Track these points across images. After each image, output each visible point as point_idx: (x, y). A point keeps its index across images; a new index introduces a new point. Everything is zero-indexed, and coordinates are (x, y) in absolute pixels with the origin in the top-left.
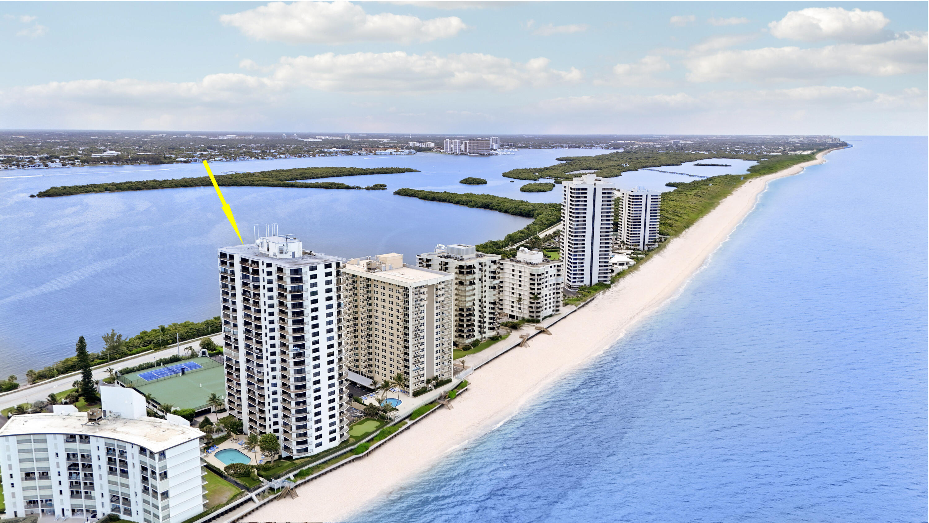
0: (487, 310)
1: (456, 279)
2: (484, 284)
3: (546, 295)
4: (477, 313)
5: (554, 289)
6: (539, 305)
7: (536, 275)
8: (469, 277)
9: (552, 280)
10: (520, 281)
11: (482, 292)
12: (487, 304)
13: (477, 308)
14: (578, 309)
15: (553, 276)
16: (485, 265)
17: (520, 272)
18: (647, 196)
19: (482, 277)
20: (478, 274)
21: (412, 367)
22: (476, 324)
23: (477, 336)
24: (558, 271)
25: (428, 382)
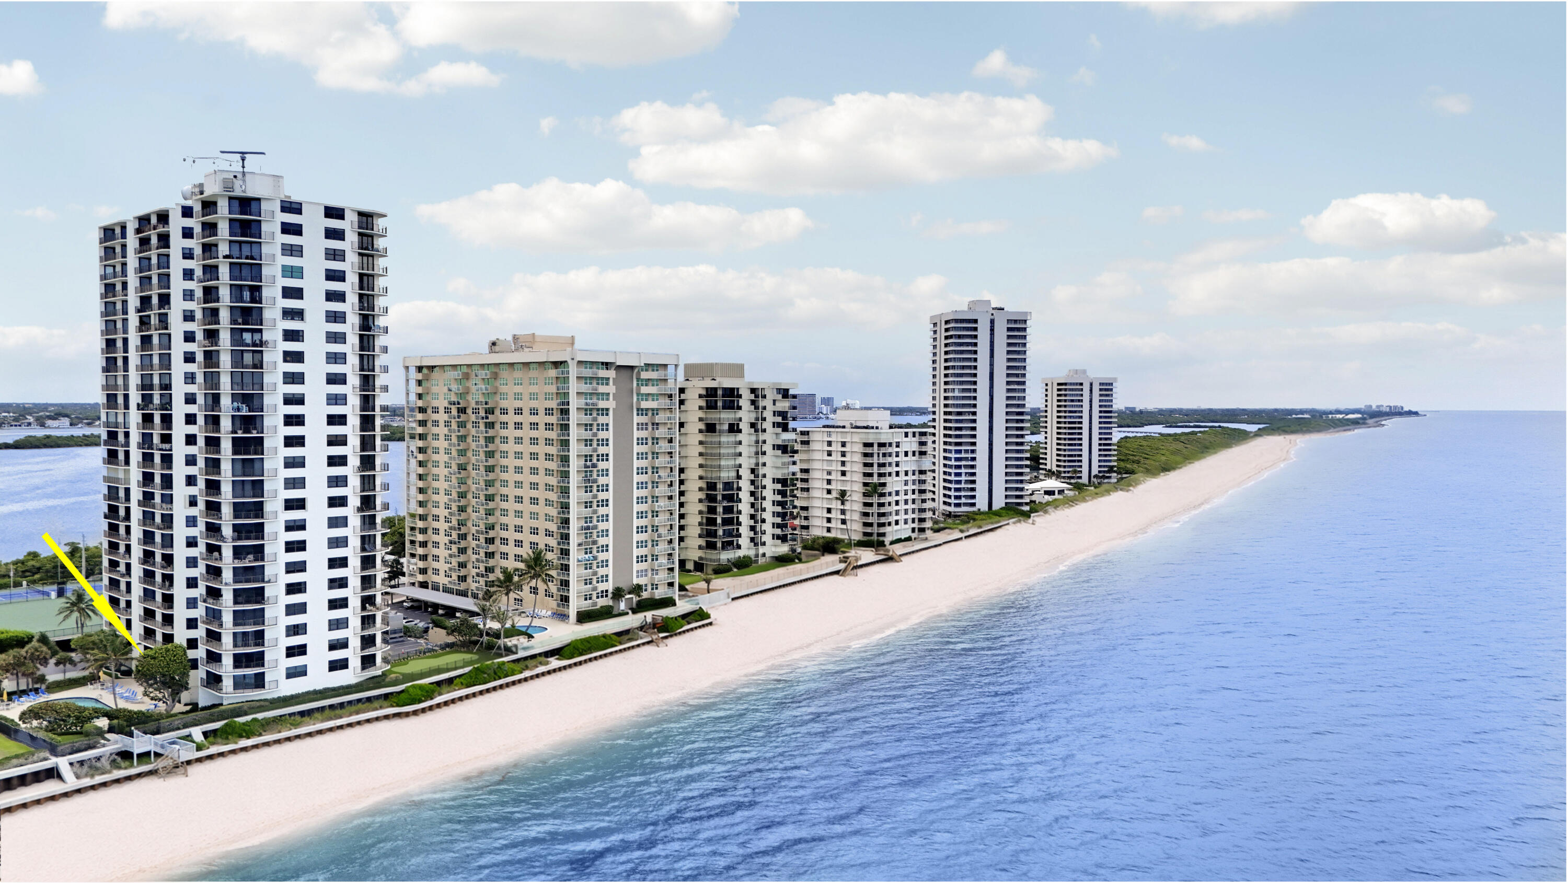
0: (769, 494)
1: (701, 419)
2: (762, 437)
3: (897, 493)
4: (745, 496)
5: (914, 482)
6: (882, 510)
7: (876, 446)
8: (727, 416)
9: (909, 464)
10: (843, 463)
11: (757, 453)
12: (767, 482)
13: (745, 485)
14: (966, 537)
15: (910, 454)
16: (764, 397)
17: (844, 444)
18: (1091, 384)
19: (757, 419)
20: (746, 414)
21: (575, 555)
22: (745, 520)
23: (745, 549)
24: (922, 444)
25: (618, 594)
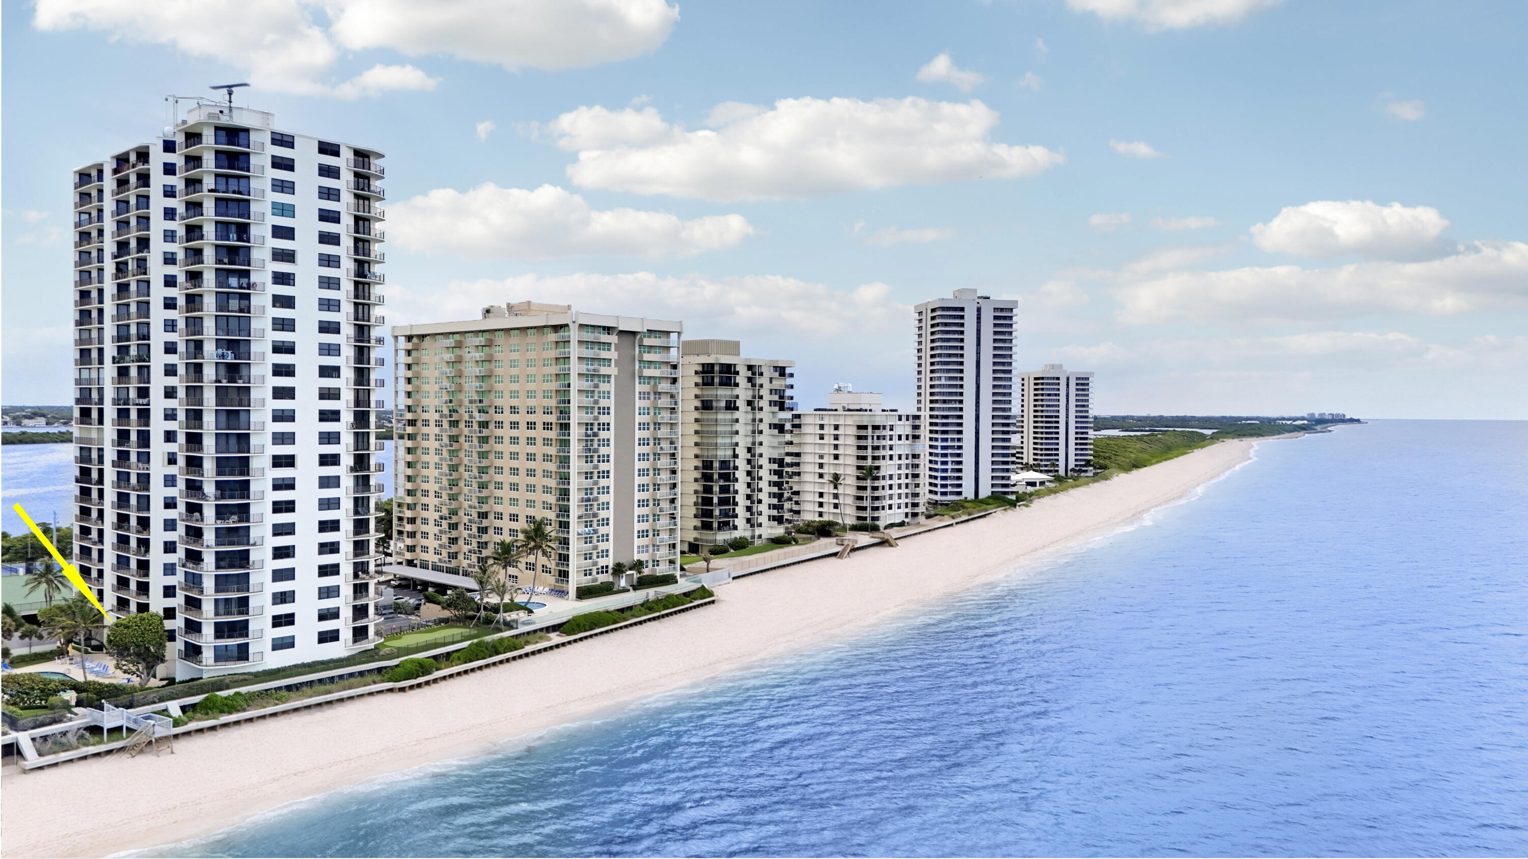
0: (764, 473)
1: (697, 396)
2: (758, 416)
3: (891, 477)
4: (741, 475)
5: (907, 466)
6: (876, 494)
7: (870, 429)
8: (724, 393)
9: (902, 447)
10: (836, 447)
11: (753, 432)
12: (764, 461)
13: (741, 463)
14: (957, 523)
15: (903, 438)
16: (761, 374)
17: (836, 427)
18: (1068, 379)
19: (754, 397)
20: (743, 392)
21: (575, 527)
22: (741, 499)
23: (742, 531)
24: (916, 427)
25: (618, 569)
